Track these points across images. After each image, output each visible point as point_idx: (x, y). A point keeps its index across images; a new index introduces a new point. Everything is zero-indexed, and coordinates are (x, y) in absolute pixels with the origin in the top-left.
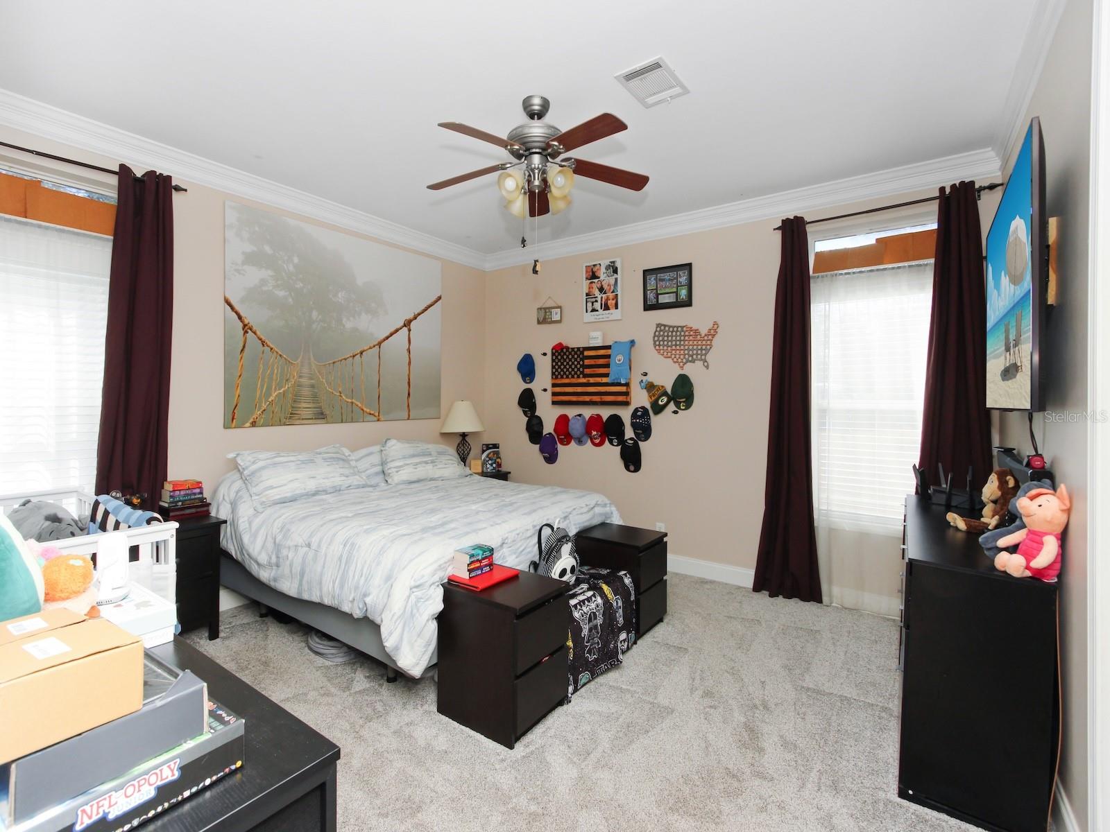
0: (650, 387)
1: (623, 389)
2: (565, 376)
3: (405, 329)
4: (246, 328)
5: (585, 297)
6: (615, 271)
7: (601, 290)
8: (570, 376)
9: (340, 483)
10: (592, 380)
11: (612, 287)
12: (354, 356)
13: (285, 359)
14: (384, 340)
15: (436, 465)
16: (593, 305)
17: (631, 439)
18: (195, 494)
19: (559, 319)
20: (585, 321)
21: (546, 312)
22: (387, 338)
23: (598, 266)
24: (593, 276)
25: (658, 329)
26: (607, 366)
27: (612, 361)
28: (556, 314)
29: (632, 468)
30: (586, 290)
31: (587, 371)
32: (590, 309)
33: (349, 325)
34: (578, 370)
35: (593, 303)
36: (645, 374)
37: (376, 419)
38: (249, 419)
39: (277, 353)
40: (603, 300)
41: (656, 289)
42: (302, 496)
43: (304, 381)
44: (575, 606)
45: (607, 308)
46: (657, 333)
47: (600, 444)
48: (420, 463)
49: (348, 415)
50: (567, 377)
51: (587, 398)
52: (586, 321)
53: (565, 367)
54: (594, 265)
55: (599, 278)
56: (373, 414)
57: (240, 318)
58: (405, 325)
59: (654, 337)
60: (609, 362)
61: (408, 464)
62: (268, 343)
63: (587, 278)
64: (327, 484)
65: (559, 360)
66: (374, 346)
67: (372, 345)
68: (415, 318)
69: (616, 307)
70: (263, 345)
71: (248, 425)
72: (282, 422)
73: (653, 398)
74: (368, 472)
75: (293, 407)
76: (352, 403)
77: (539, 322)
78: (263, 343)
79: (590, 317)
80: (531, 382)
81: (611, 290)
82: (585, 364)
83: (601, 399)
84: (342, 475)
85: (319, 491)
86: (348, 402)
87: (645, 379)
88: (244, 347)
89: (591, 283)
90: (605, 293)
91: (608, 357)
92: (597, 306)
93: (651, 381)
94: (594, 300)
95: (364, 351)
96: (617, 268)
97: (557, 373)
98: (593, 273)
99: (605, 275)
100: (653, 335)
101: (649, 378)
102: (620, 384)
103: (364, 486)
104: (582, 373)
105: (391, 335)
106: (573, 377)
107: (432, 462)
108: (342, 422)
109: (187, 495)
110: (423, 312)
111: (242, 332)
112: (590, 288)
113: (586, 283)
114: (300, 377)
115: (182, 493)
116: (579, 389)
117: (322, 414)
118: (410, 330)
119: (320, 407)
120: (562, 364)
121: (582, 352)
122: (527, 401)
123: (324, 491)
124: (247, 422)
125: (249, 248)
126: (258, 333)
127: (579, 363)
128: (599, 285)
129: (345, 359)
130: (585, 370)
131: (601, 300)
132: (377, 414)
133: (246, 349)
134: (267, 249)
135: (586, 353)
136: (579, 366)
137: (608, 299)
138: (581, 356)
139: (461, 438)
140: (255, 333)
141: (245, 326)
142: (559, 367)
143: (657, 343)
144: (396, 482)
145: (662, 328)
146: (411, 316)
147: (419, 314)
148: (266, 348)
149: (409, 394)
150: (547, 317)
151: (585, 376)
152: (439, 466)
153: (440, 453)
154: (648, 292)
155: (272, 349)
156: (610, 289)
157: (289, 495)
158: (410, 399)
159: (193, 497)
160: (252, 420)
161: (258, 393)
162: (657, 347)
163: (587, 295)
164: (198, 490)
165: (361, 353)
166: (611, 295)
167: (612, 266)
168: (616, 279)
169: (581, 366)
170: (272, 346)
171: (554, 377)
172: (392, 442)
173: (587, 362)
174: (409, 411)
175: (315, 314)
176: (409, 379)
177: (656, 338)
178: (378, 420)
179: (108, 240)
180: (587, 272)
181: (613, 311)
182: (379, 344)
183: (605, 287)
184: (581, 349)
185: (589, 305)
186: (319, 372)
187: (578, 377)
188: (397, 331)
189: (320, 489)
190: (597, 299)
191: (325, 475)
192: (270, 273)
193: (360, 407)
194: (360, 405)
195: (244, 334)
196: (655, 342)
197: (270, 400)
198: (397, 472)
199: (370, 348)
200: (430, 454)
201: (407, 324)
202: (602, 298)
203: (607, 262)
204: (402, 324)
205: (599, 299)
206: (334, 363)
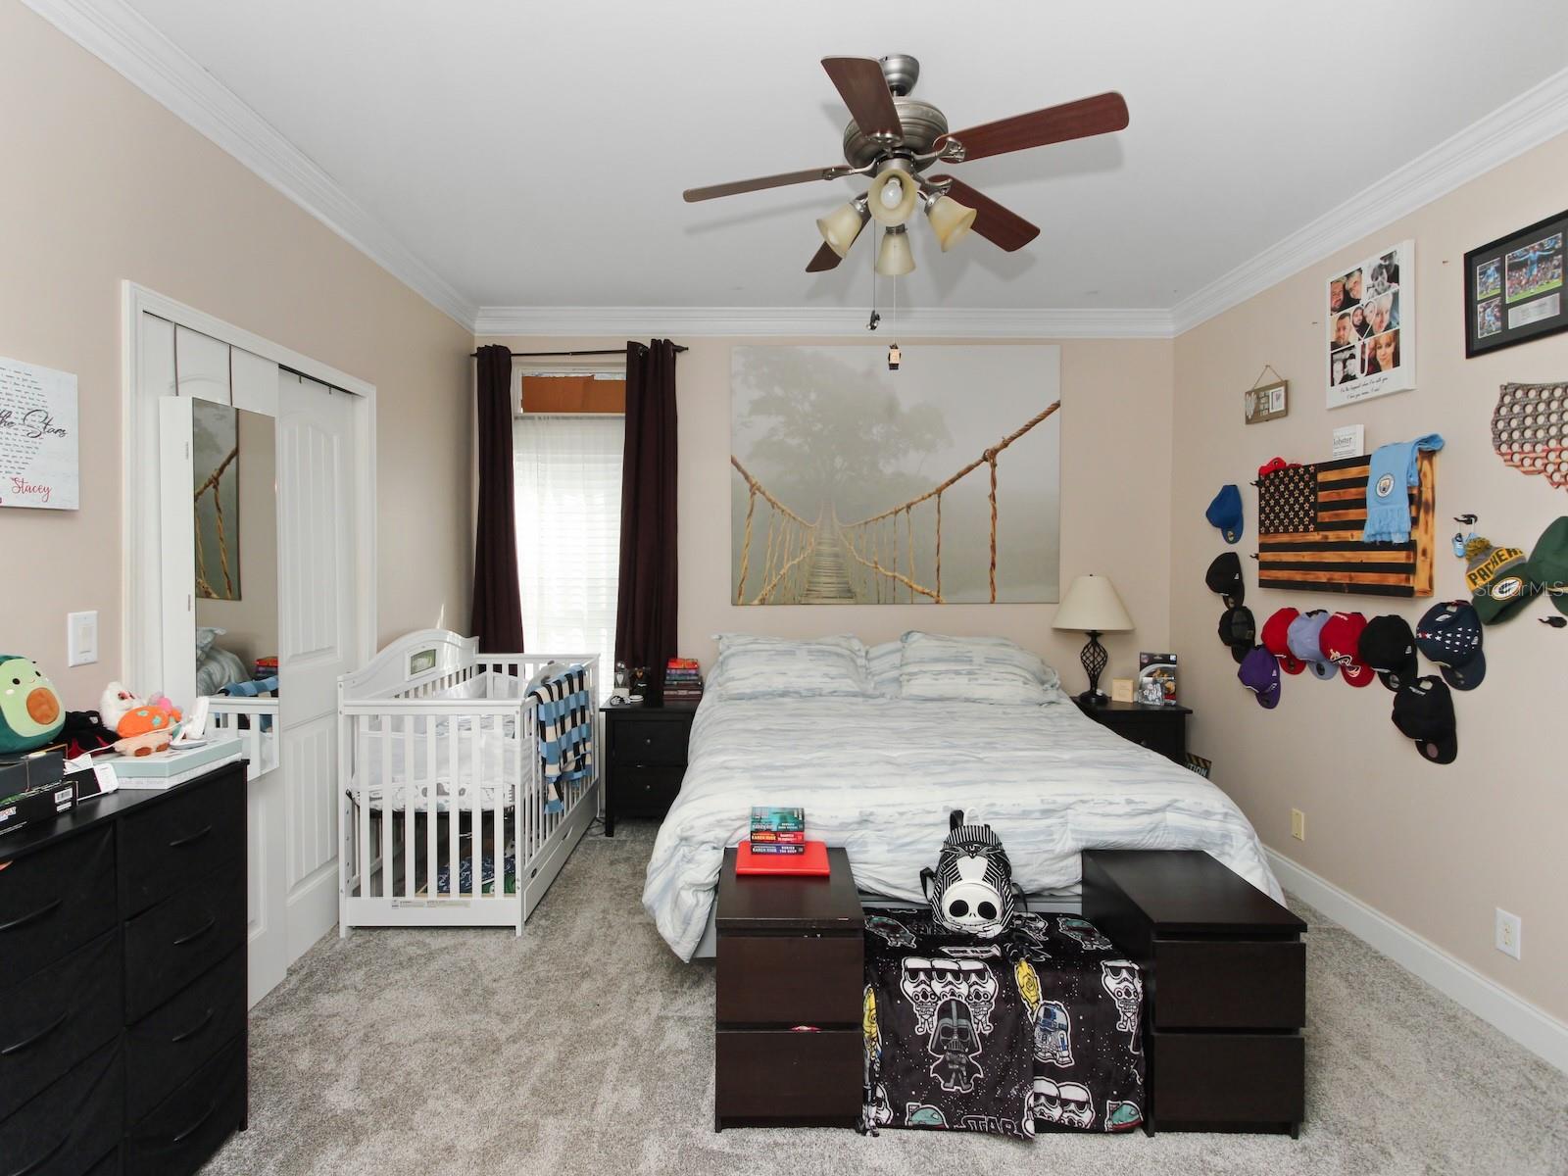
0: (1479, 550)
1: (1400, 557)
2: (1281, 529)
3: (986, 465)
4: (754, 489)
5: (1329, 351)
6: (1394, 277)
7: (1363, 328)
8: (1291, 529)
9: (821, 686)
10: (1332, 536)
11: (1387, 317)
12: (896, 512)
13: (801, 523)
14: (947, 485)
15: (976, 679)
16: (1345, 367)
17: (1430, 678)
18: (690, 675)
19: (1283, 408)
20: (1328, 407)
21: (1259, 398)
22: (952, 481)
23: (1357, 274)
24: (1346, 300)
25: (1507, 399)
26: (1361, 503)
27: (1370, 490)
28: (1278, 398)
29: (1432, 750)
30: (1331, 337)
31: (1325, 516)
32: (1338, 377)
33: (888, 469)
34: (1307, 514)
35: (1345, 362)
36: (1469, 519)
37: (933, 600)
38: (757, 595)
39: (789, 515)
40: (1367, 351)
41: (1502, 295)
42: (764, 695)
43: (826, 549)
44: (914, 973)
45: (1374, 367)
46: (1504, 411)
47: (1361, 682)
48: (947, 672)
49: (889, 593)
50: (1286, 531)
51: (1323, 577)
52: (1331, 404)
53: (1282, 509)
54: (1348, 276)
55: (1357, 301)
56: (928, 594)
57: (747, 477)
58: (985, 459)
59: (1496, 423)
60: (1364, 493)
61: (925, 672)
62: (780, 504)
63: (1333, 310)
64: (800, 683)
65: (1272, 496)
66: (930, 496)
67: (926, 494)
68: (1005, 445)
69: (1396, 362)
70: (773, 507)
71: (756, 602)
72: (797, 601)
73: (1480, 582)
74: (884, 676)
75: (810, 582)
76: (894, 577)
77: (1248, 421)
78: (773, 504)
79: (1339, 395)
80: (1236, 540)
81: (1385, 325)
82: (1320, 500)
83: (1351, 578)
84: (826, 675)
85: (789, 692)
86: (887, 576)
87: (1467, 530)
88: (751, 511)
89: (1342, 317)
90: (1371, 333)
91: (1362, 482)
92: (1354, 366)
93: (1481, 535)
94: (1347, 354)
95: (912, 504)
96: (1397, 268)
97: (1267, 522)
98: (1346, 293)
99: (1372, 290)
100: (1491, 416)
101: (1477, 530)
102: (1387, 546)
103: (855, 695)
104: (1313, 520)
105: (960, 476)
106: (1296, 530)
107: (970, 673)
108: (879, 603)
109: (684, 675)
110: (1021, 434)
111: (750, 494)
112: (1339, 330)
113: (1330, 320)
114: (820, 544)
115: (679, 672)
116: (1307, 557)
117: (849, 591)
118: (994, 465)
119: (847, 583)
120: (1277, 503)
121: (1314, 476)
122: (1224, 576)
123: (796, 692)
124: (755, 599)
125: (756, 394)
126: (767, 493)
127: (1307, 499)
128: (1357, 320)
129: (883, 517)
130: (1320, 514)
131: (1363, 352)
132: (935, 593)
133: (754, 514)
134: (778, 391)
135: (1322, 477)
136: (1307, 506)
137: (1376, 347)
138: (1311, 485)
139: (1088, 640)
140: (763, 493)
141: (752, 486)
142: (1272, 510)
143: (1504, 436)
144: (904, 695)
145: (1519, 394)
146: (997, 443)
147: (1013, 439)
148: (777, 511)
149: (993, 565)
150: (1262, 407)
151: (1322, 527)
152: (980, 682)
153: (991, 661)
154: (1479, 308)
155: (783, 511)
156: (1382, 321)
157: (748, 691)
158: (996, 572)
159: (688, 678)
160: (760, 597)
161: (768, 566)
162: (1504, 448)
163: (1334, 345)
164: (693, 672)
165: (909, 507)
166: (1383, 336)
167: (1386, 267)
168: (1396, 296)
169: (1313, 506)
170: (784, 507)
171: (1263, 529)
172: (916, 636)
173: (1323, 496)
174: (994, 590)
175: (839, 461)
176: (993, 541)
177: (1501, 425)
178: (937, 602)
179: (621, 417)
180: (1333, 294)
181: (1388, 371)
182: (939, 492)
183: (1372, 320)
184: (1312, 469)
185: (1338, 366)
186: (845, 536)
187: (1306, 530)
188: (970, 469)
189: (791, 690)
190: (1352, 351)
191: (804, 672)
192: (781, 419)
193: (907, 583)
194: (906, 580)
195: (752, 496)
196: (1497, 435)
197: (782, 573)
198: (908, 681)
199: (923, 499)
200: (971, 661)
201: (990, 456)
202: (1364, 346)
203: (1376, 261)
204: (980, 457)
205: (1357, 352)
206: (866, 523)
